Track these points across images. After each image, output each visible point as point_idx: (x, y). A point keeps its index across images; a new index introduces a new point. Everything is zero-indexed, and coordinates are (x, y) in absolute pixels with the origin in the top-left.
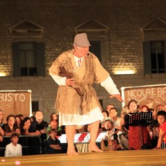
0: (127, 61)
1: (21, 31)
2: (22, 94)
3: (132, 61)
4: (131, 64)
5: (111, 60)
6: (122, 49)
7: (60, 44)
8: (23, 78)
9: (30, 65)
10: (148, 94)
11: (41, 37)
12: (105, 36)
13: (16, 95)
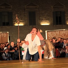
0: (46, 20)
1: (3, 7)
2: (5, 34)
3: (48, 19)
4: (48, 21)
5: (40, 19)
6: (44, 15)
7: (19, 12)
8: (4, 27)
9: (6, 21)
10: (57, 33)
11: (11, 9)
12: (37, 9)
13: (2, 34)
